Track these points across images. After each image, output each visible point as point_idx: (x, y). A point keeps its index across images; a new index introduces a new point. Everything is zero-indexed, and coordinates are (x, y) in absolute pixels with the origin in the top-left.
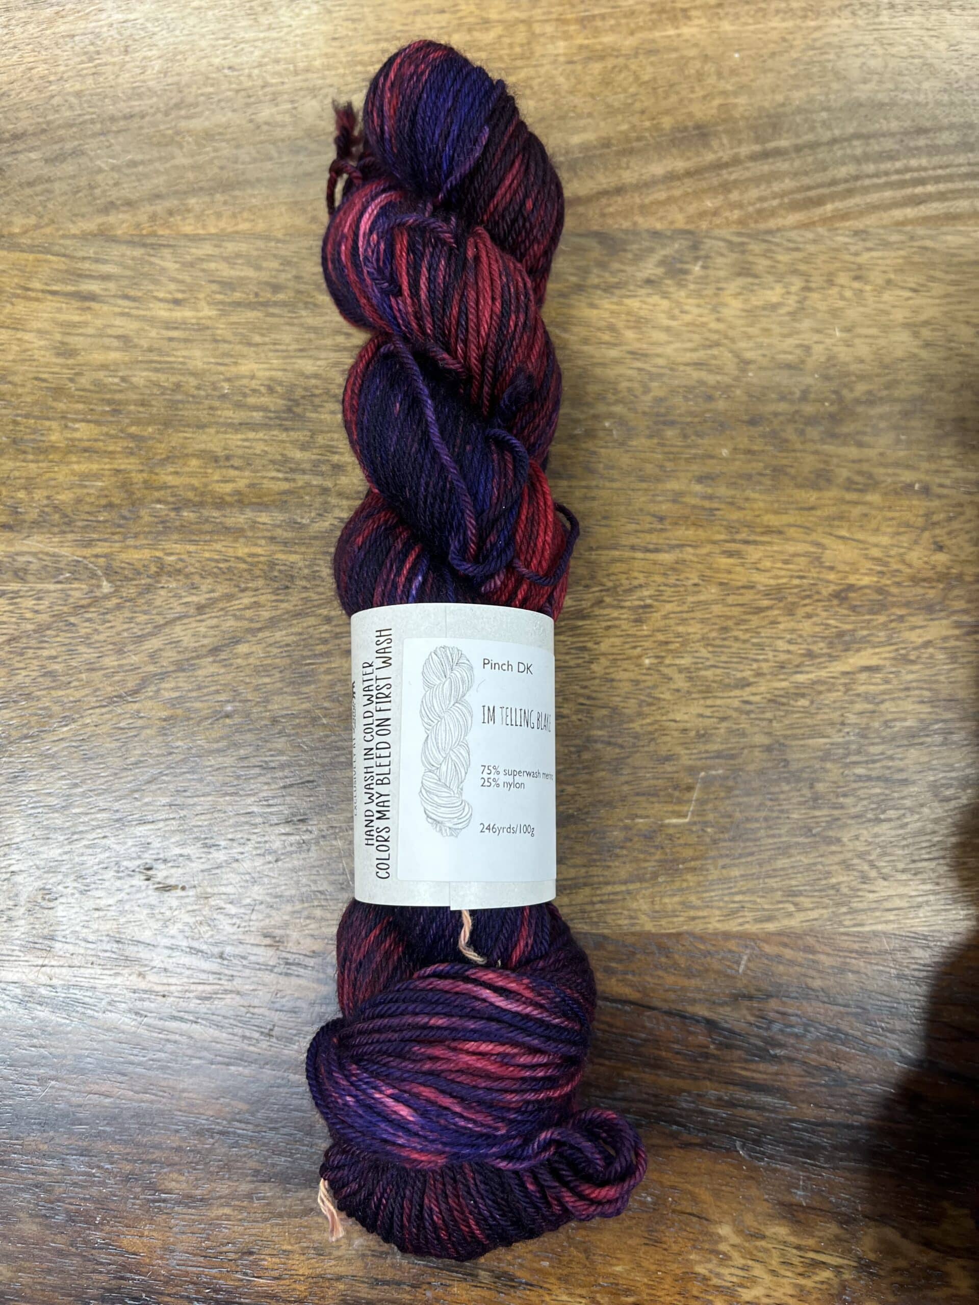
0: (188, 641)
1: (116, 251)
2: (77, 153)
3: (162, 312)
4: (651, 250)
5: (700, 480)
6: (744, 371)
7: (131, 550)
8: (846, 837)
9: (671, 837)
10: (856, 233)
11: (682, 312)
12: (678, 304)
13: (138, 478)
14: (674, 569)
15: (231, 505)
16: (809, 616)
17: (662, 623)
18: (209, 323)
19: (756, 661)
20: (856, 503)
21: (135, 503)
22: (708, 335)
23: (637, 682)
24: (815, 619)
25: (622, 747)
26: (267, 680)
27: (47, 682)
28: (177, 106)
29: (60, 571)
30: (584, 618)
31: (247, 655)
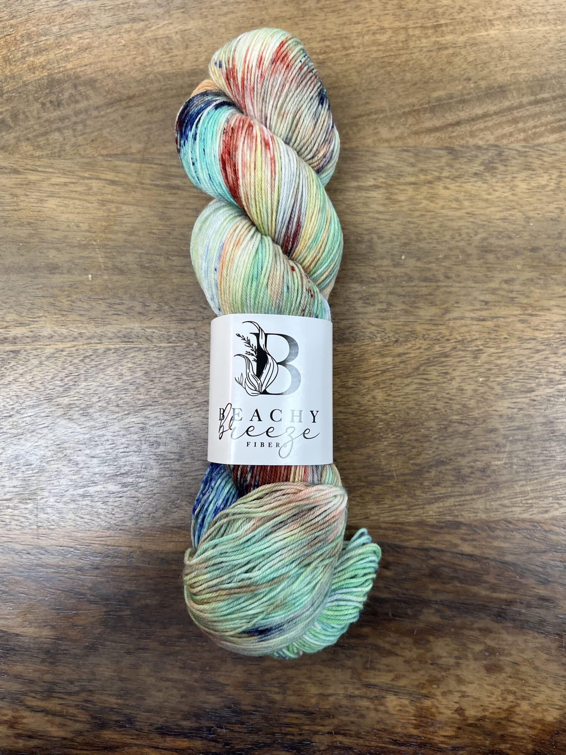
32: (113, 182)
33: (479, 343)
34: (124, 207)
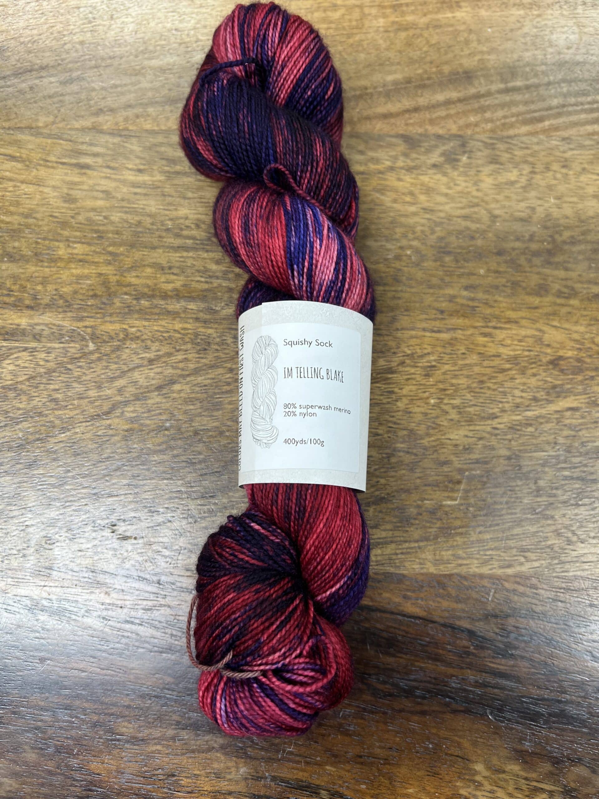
0: (142, 381)
1: (104, 139)
2: (80, 79)
3: (131, 177)
4: (436, 146)
5: (466, 288)
6: (494, 222)
7: (108, 324)
8: (557, 515)
9: (446, 513)
10: (564, 139)
11: (455, 185)
12: (453, 180)
13: (113, 279)
14: (450, 344)
15: (171, 297)
16: (534, 375)
17: (442, 377)
18: (159, 184)
19: (501, 402)
20: (563, 305)
21: (111, 295)
22: (471, 199)
23: (426, 414)
24: (538, 377)
25: (416, 455)
26: (192, 407)
27: (52, 405)
28: (143, 52)
29: (62, 336)
30: (393, 372)
31: (180, 391)
32: (13, 158)
33: (432, 358)
34: (23, 186)
